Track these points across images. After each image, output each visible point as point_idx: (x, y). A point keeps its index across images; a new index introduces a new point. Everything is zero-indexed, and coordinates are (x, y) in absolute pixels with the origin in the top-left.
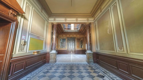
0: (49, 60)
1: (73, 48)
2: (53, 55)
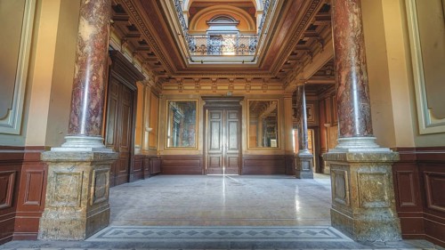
0: (39, 209)
1: (231, 146)
2: (70, 174)
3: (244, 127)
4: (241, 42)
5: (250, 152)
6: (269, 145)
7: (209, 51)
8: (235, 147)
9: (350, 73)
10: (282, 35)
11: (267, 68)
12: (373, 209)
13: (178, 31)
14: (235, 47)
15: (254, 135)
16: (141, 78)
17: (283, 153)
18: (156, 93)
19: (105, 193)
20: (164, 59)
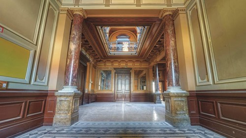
0: (53, 114)
1: (126, 89)
2: (65, 101)
3: (132, 81)
4: (131, 46)
5: (134, 92)
6: (143, 89)
7: (117, 50)
8: (128, 90)
9: (171, 62)
10: (147, 44)
11: (141, 56)
12: (180, 114)
13: (105, 42)
14: (128, 48)
15: (136, 85)
16: (89, 61)
17: (149, 93)
18: (95, 67)
19: (77, 108)
20: (99, 53)
